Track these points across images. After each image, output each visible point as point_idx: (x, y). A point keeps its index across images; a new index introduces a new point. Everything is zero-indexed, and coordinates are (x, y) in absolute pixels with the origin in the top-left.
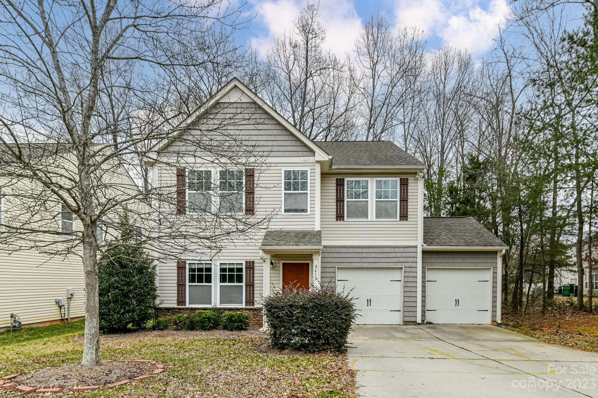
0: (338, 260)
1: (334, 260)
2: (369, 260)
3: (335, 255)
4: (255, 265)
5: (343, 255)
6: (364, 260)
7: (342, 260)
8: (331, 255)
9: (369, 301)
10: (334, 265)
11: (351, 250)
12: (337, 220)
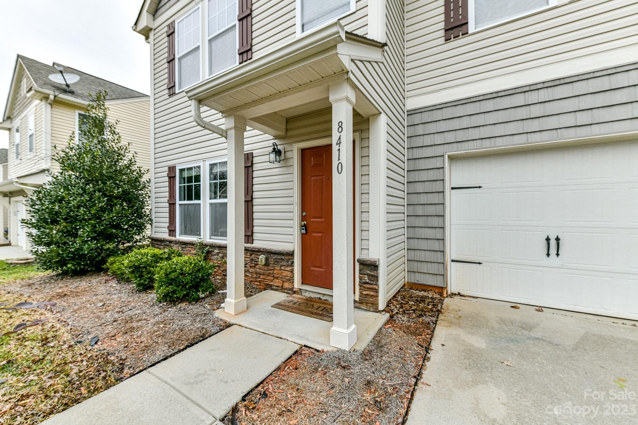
0: (450, 137)
1: (439, 139)
2: (553, 122)
3: (442, 126)
4: (255, 160)
5: (465, 123)
6: (535, 125)
7: (461, 136)
8: (432, 128)
9: (553, 243)
10: (439, 150)
11: (489, 105)
12: (447, 40)
